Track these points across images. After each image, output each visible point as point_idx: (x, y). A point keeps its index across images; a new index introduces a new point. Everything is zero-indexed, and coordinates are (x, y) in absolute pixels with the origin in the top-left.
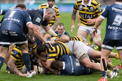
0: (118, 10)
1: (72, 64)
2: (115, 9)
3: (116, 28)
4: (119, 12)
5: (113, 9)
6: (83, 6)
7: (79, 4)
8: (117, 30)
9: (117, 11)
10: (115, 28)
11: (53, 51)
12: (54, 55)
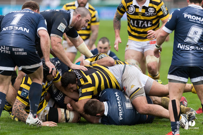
0: (194, 18)
1: (119, 105)
2: (189, 16)
3: (191, 48)
4: (195, 20)
5: (186, 15)
6: (136, 7)
7: (128, 4)
8: (193, 50)
9: (192, 19)
10: (189, 47)
11: (87, 83)
12: (90, 89)
